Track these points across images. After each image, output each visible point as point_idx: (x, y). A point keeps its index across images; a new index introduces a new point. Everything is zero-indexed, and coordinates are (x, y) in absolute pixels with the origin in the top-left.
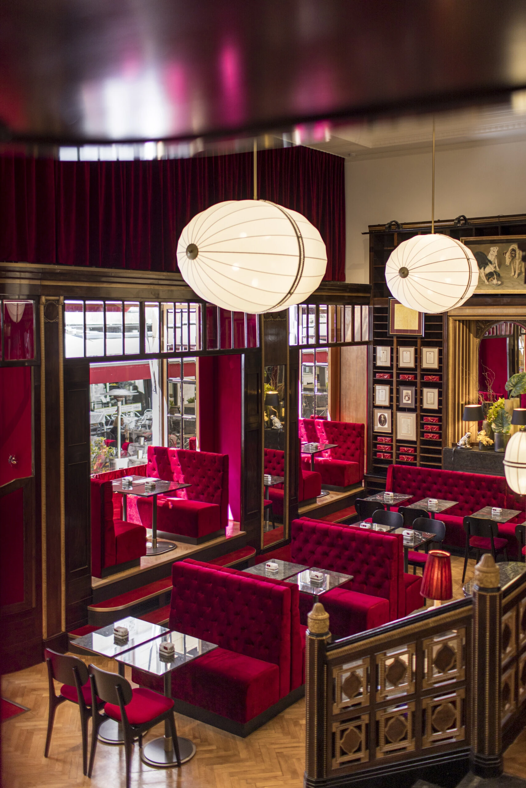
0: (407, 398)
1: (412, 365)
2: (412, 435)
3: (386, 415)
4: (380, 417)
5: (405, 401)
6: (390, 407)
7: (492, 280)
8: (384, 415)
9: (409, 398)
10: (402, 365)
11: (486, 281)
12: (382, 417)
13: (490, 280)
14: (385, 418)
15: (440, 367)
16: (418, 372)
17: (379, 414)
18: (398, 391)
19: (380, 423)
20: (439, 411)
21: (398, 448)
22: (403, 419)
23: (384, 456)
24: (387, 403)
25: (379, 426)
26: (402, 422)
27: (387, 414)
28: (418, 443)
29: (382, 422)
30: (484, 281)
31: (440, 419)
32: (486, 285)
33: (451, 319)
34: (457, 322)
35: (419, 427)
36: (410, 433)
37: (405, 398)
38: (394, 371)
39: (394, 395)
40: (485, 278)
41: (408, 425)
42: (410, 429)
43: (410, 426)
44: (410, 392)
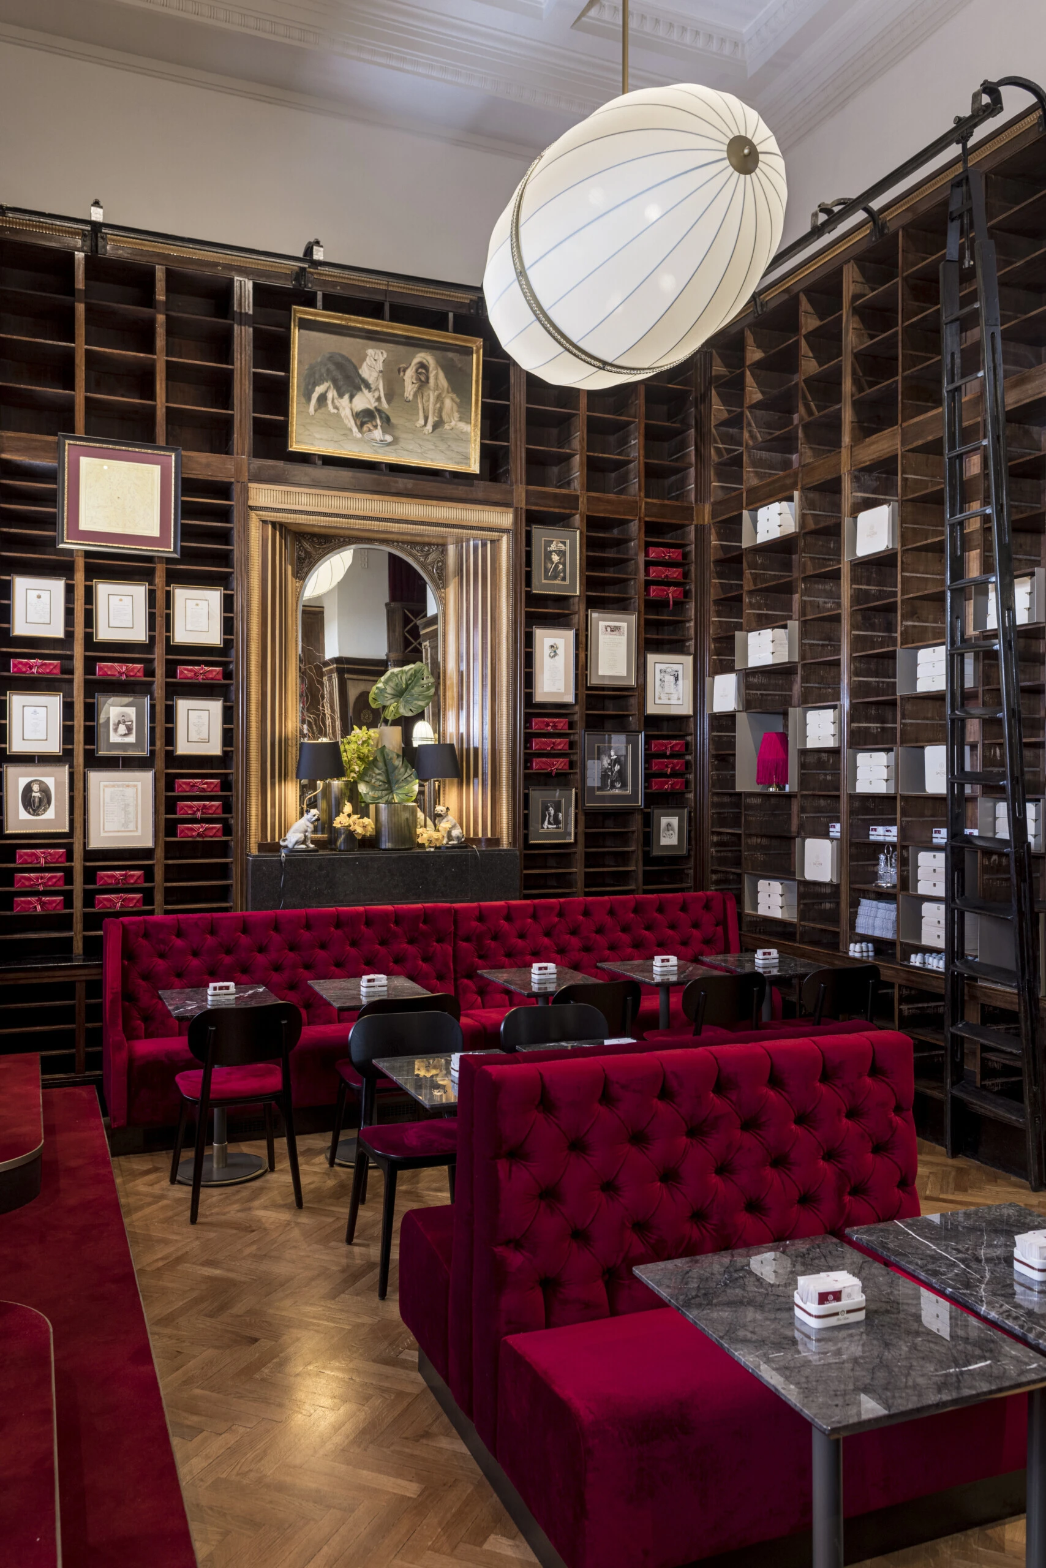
0: (122, 729)
1: (139, 634)
2: (139, 833)
3: (50, 782)
4: (28, 789)
5: (114, 738)
6: (65, 757)
7: (370, 430)
8: (41, 783)
9: (129, 729)
10: (104, 633)
11: (355, 429)
12: (36, 787)
13: (365, 428)
14: (45, 791)
15: (228, 644)
16: (159, 655)
17: (23, 782)
18: (91, 712)
19: (25, 808)
20: (225, 759)
21: (90, 875)
22: (108, 791)
23: (43, 904)
24: (54, 746)
25: (23, 815)
26: (107, 799)
27: (55, 779)
28: (160, 854)
29: (33, 802)
30: (351, 430)
31: (226, 784)
32: (356, 440)
33: (253, 514)
34: (270, 526)
35: (162, 809)
36: (132, 826)
37: (116, 730)
38: (78, 651)
39: (79, 722)
40: (353, 422)
41: (127, 805)
42: (132, 816)
43: (131, 809)
44: (132, 712)
